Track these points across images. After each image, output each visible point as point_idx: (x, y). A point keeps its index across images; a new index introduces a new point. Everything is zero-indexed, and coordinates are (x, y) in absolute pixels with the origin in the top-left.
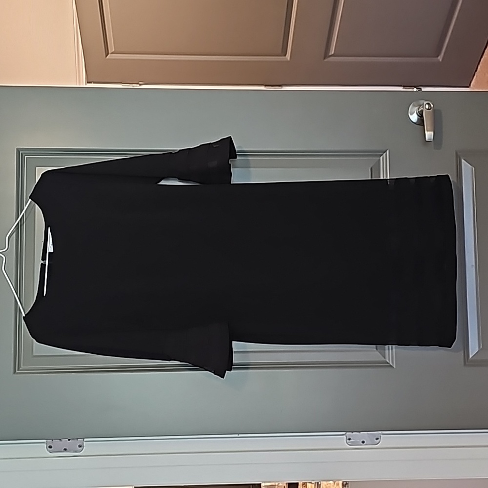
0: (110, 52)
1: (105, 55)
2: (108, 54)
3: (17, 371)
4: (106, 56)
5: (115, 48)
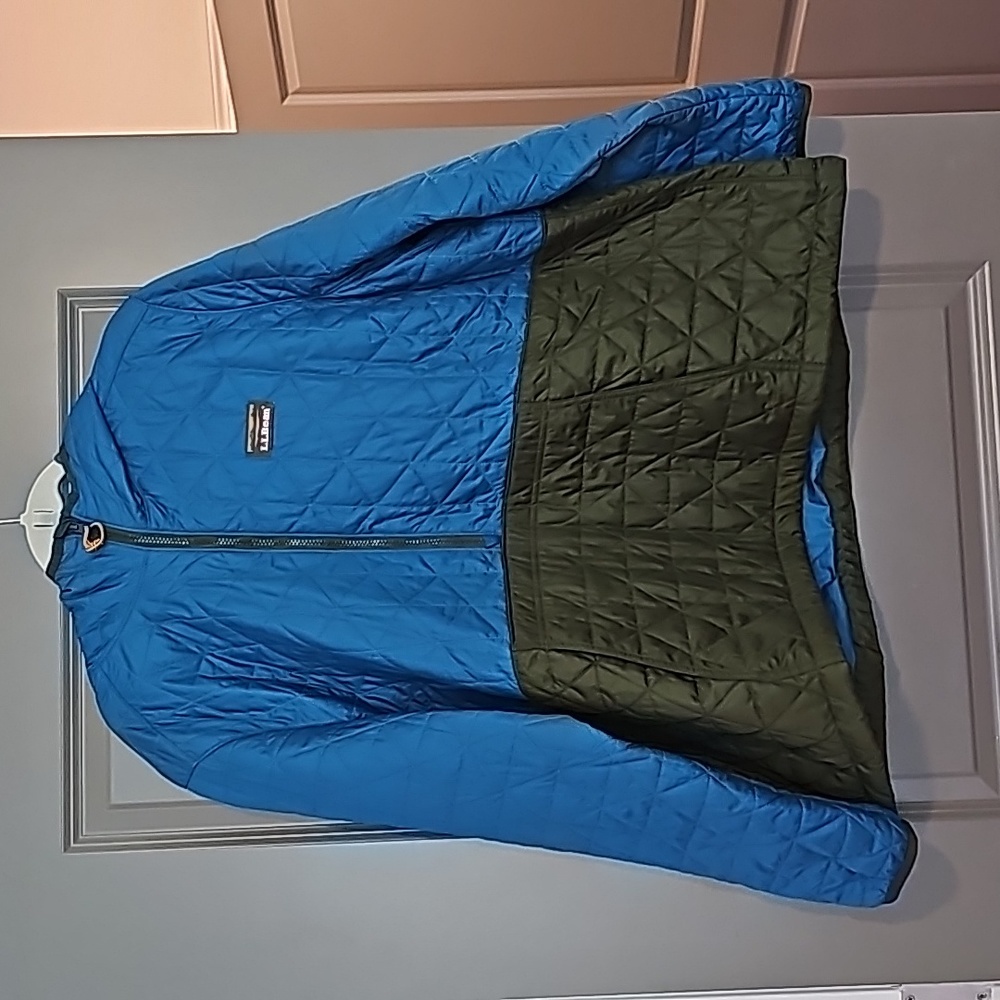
0: (290, 91)
1: (279, 99)
2: (287, 95)
3: (72, 844)
4: (283, 99)
5: (301, 82)
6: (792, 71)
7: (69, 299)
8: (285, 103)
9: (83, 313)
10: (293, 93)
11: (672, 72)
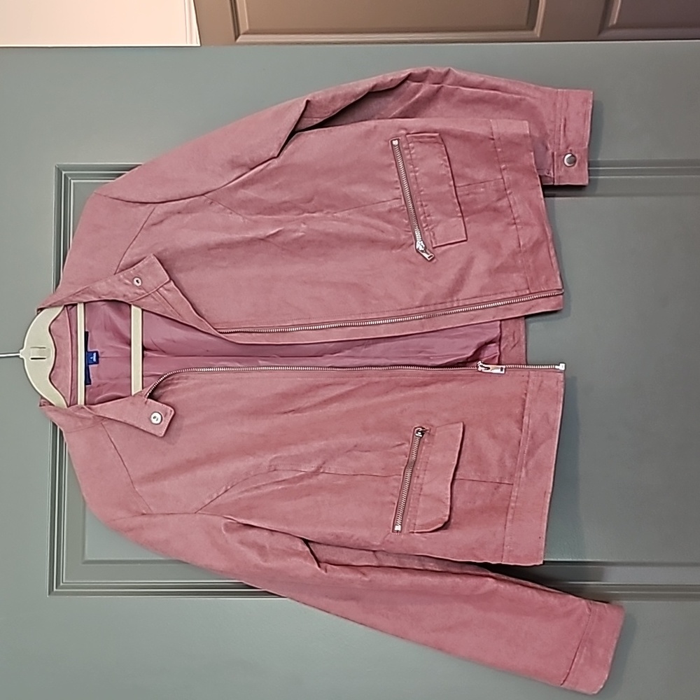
0: (242, 32)
1: (234, 38)
2: (239, 35)
3: (55, 590)
4: (236, 38)
5: (250, 25)
6: (615, 22)
7: (64, 173)
8: (238, 40)
9: (74, 183)
10: (244, 34)
11: (524, 22)
